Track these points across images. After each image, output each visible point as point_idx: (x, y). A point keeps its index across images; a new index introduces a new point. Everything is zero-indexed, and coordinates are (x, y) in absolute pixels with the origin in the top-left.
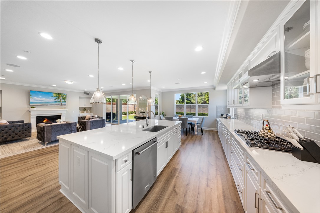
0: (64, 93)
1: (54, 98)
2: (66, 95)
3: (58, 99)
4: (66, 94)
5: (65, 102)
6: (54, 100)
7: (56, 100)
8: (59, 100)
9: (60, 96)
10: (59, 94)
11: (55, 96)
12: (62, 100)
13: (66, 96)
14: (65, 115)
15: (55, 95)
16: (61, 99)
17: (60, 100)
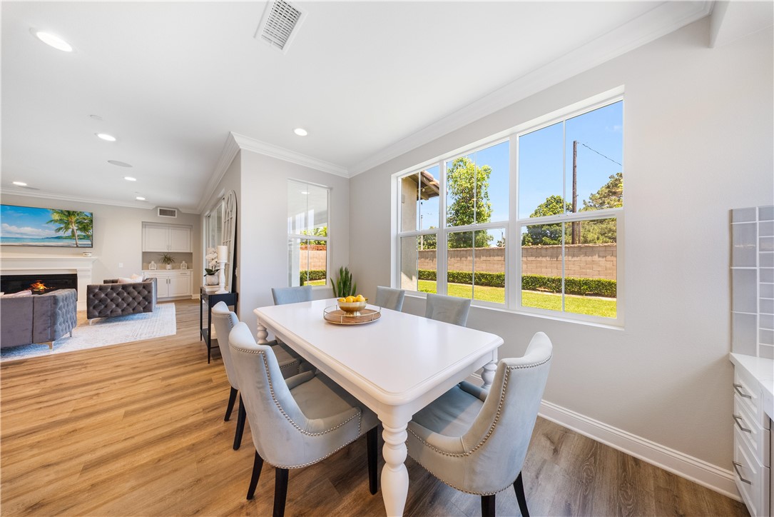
0: (87, 211)
1: (54, 226)
2: (89, 216)
3: (67, 228)
4: (92, 214)
5: (89, 237)
6: (54, 232)
7: (61, 233)
8: (69, 233)
9: (74, 219)
10: (69, 213)
11: (56, 221)
12: (79, 233)
13: (92, 221)
14: (90, 273)
15: (56, 217)
16: (75, 228)
17: (73, 231)
